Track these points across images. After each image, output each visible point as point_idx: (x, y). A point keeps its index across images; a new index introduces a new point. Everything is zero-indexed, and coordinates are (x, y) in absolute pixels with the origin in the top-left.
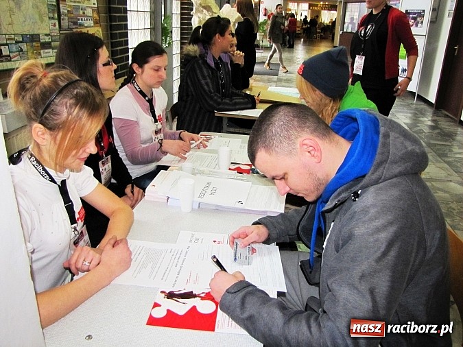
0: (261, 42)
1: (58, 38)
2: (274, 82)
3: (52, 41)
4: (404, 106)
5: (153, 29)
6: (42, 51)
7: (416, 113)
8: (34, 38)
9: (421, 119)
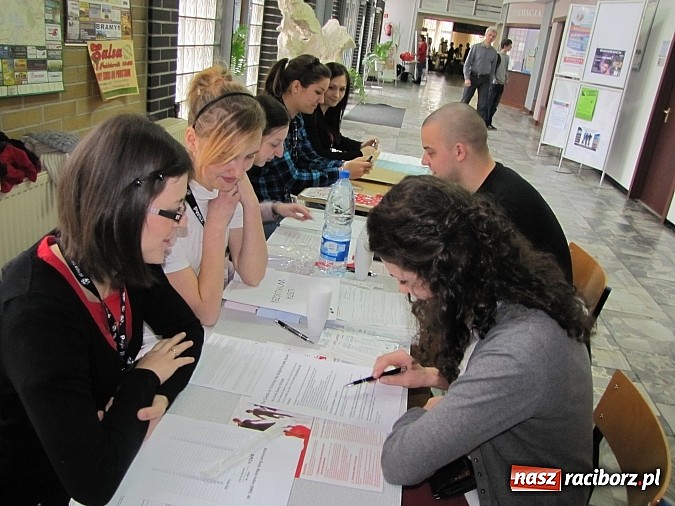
0: (380, 74)
2: (394, 136)
4: (585, 190)
5: (218, 47)
6: (29, 74)
7: (601, 203)
8: (16, 52)
9: (608, 212)
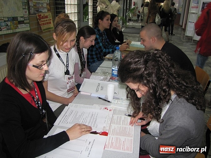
0: (132, 18)
1: (27, 18)
2: (138, 37)
3: (25, 20)
5: (79, 13)
6: (19, 25)
8: (14, 19)
